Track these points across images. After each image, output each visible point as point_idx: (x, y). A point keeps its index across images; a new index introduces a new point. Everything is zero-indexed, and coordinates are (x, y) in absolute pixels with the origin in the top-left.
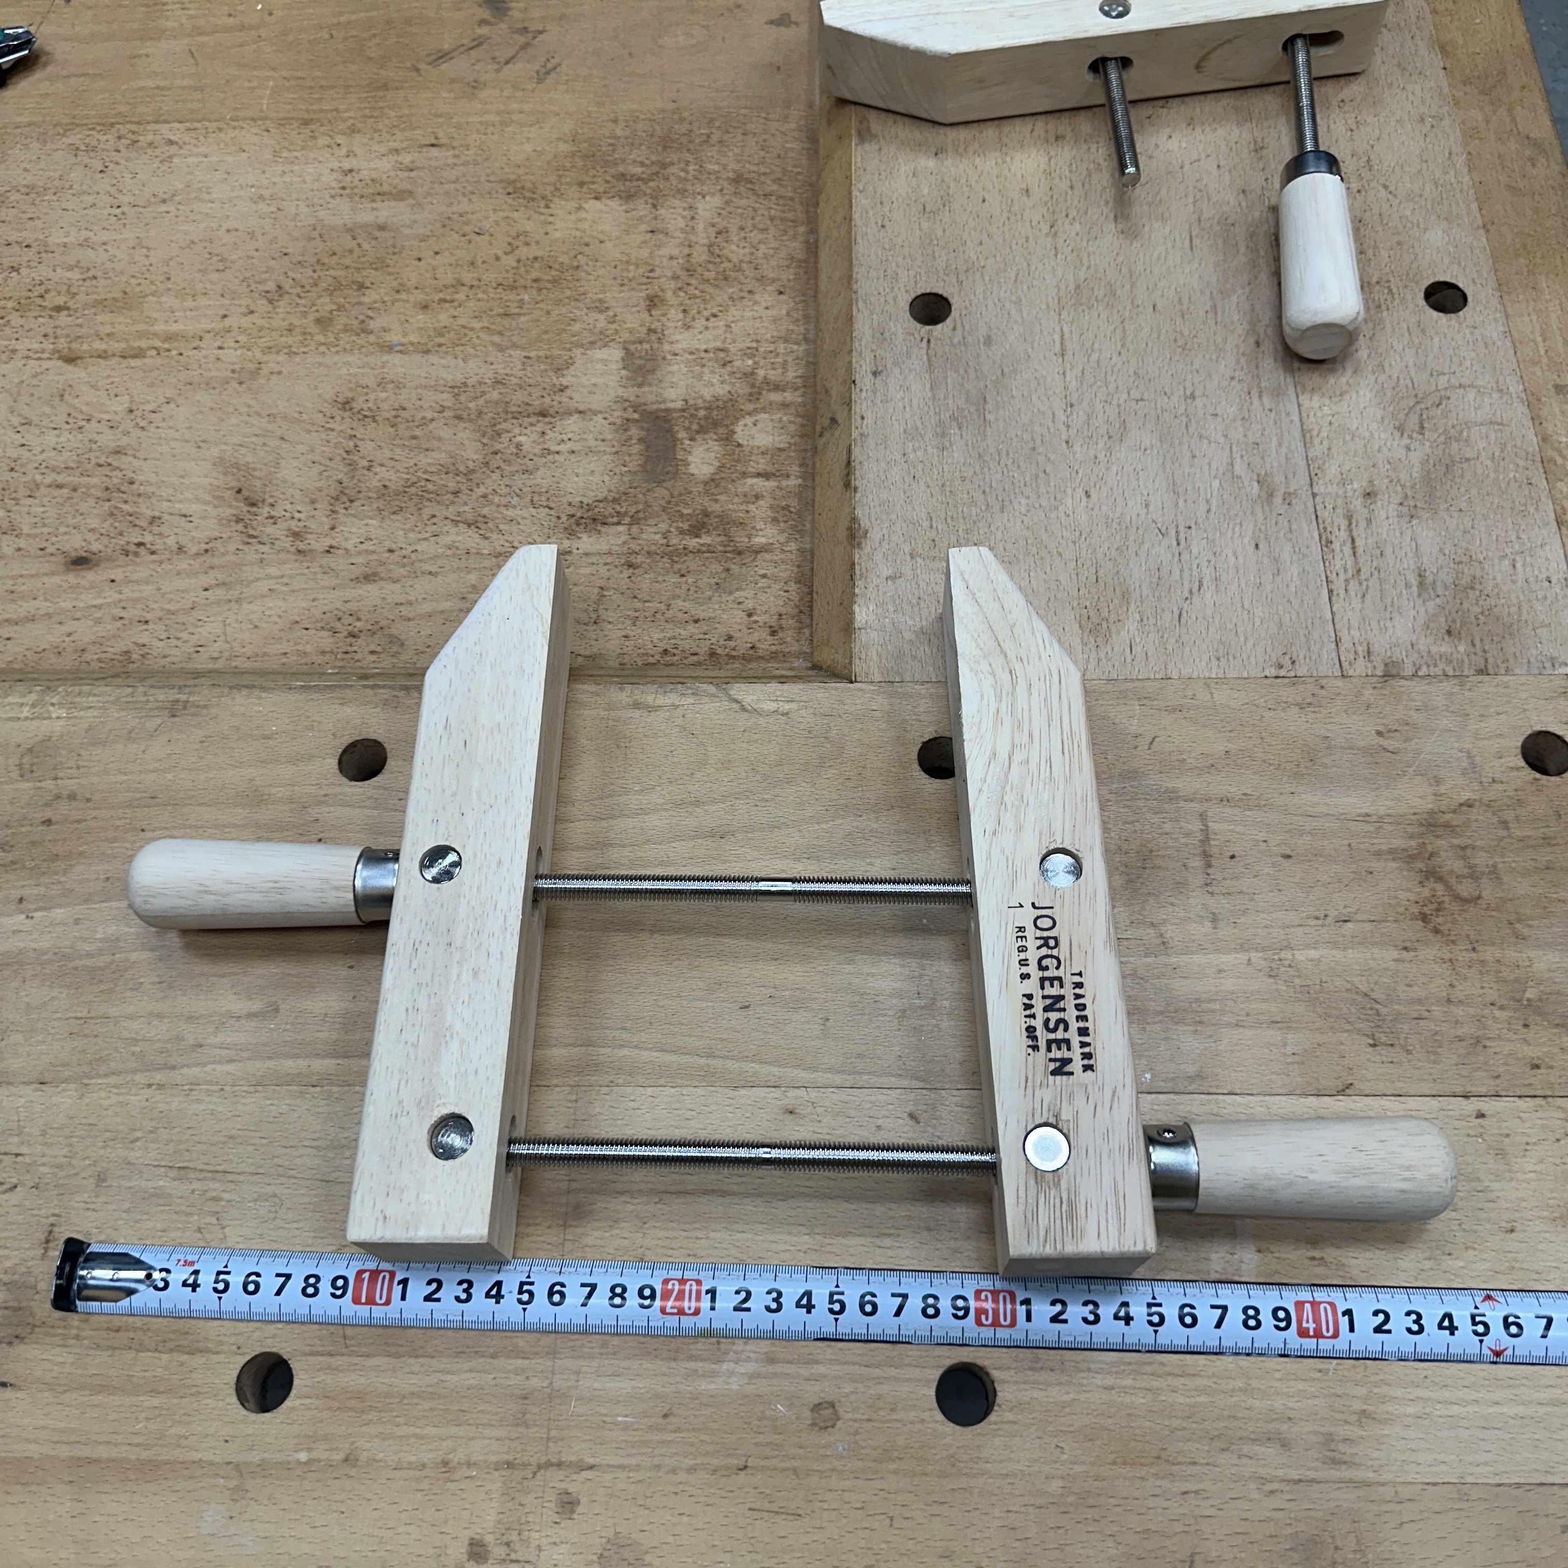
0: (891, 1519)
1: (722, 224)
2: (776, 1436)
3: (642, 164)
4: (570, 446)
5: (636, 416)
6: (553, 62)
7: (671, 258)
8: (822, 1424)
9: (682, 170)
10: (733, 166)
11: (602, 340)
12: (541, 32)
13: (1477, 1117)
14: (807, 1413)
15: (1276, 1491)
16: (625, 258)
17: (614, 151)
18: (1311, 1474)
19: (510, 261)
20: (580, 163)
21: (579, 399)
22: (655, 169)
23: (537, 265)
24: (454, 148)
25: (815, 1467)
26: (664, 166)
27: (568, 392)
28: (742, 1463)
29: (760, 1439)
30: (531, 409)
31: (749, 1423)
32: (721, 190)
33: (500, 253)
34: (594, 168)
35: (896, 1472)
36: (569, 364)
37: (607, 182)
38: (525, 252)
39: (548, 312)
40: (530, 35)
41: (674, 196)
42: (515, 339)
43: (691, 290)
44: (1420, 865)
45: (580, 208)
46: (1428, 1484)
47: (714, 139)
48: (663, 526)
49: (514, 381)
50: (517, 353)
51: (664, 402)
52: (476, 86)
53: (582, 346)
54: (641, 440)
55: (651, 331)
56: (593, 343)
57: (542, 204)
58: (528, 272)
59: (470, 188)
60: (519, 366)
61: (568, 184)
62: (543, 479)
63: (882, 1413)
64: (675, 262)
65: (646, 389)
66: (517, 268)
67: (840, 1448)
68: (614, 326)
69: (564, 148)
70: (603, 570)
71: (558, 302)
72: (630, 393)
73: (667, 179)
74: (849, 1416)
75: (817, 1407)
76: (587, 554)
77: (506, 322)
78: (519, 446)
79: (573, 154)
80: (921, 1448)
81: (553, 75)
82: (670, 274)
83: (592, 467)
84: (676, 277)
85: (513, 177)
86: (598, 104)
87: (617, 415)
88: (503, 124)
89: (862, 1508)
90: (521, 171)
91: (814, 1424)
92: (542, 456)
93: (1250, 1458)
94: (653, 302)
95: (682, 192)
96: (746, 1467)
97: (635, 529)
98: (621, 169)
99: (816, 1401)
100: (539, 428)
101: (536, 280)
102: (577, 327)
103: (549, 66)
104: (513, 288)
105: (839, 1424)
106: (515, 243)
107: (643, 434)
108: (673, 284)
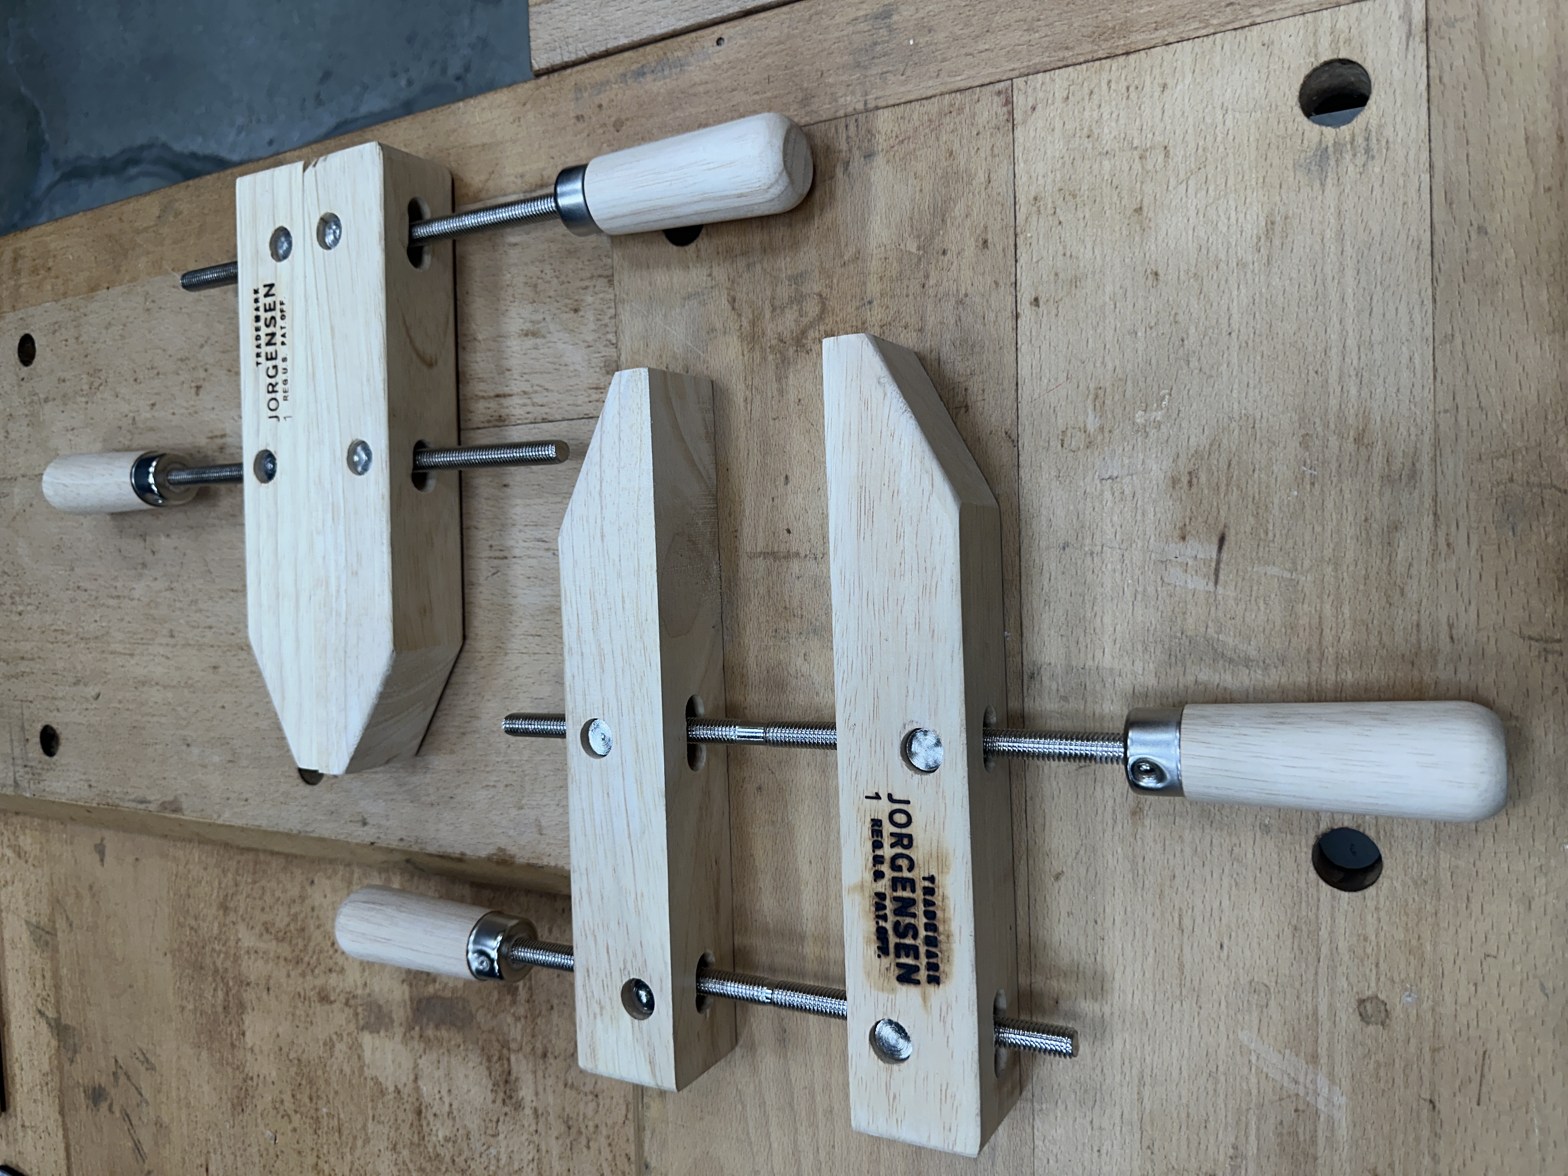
0: (1487, 956)
1: (259, 928)
2: (1397, 1065)
3: (215, 990)
4: (444, 1093)
5: (417, 1028)
6: (139, 1054)
7: (289, 976)
8: (1383, 1015)
9: (219, 956)
10: (214, 910)
11: (356, 1047)
12: (116, 1061)
13: (1038, 305)
14: (1371, 1028)
15: (1447, 540)
16: (290, 1017)
17: (206, 1013)
18: (1428, 502)
19: (296, 1118)
20: (216, 1045)
21: (405, 1078)
22: (218, 979)
23: (298, 1096)
24: (208, 1152)
25: (1431, 1028)
26: (216, 971)
27: (400, 1086)
28: (1427, 1106)
29: (1399, 1081)
30: (416, 1123)
31: (1384, 1091)
32: (234, 923)
33: (290, 1127)
34: (220, 1033)
35: (1435, 945)
36: (376, 1080)
37: (230, 1023)
38: (289, 1105)
39: (336, 1093)
40: (119, 1071)
41: (240, 965)
42: (359, 1126)
43: (313, 961)
44: (791, 351)
45: (252, 1050)
46: (1435, 377)
47: (193, 923)
48: (510, 1020)
49: (392, 1134)
50: (370, 1126)
51: (405, 1002)
52: (159, 1124)
53: (361, 1068)
54: (437, 1027)
55: (347, 1004)
56: (359, 1057)
57: (250, 1082)
58: (305, 1105)
59: (240, 1144)
60: (381, 1126)
61: (233, 1057)
62: (473, 1123)
63: (1369, 951)
64: (292, 973)
65: (394, 1016)
66: (302, 1114)
67: (1409, 999)
68: (345, 1037)
69: (204, 1054)
70: (550, 1081)
71: (327, 1082)
72: (399, 1031)
73: (226, 970)
74: (1373, 984)
75: (1364, 1018)
76: (537, 1094)
77: (345, 1132)
78: (447, 1139)
79: (210, 1049)
80: (1407, 915)
81: (148, 1056)
82: (301, 980)
83: (461, 1076)
84: (303, 975)
85: (229, 1104)
86: (170, 1020)
87: (419, 1046)
88: (188, 1105)
89: (1476, 985)
90: (224, 1097)
91: (1383, 1024)
92: (454, 1119)
93: (1410, 565)
94: (324, 998)
95: (236, 958)
96: (1431, 1101)
97: (513, 1046)
98: (220, 1009)
99: (1359, 1018)
100: (431, 1118)
101: (311, 1099)
102: (347, 1070)
103: (142, 1058)
104: (317, 1120)
105: (1382, 996)
106: (282, 1112)
107: (432, 1025)
108: (309, 977)
